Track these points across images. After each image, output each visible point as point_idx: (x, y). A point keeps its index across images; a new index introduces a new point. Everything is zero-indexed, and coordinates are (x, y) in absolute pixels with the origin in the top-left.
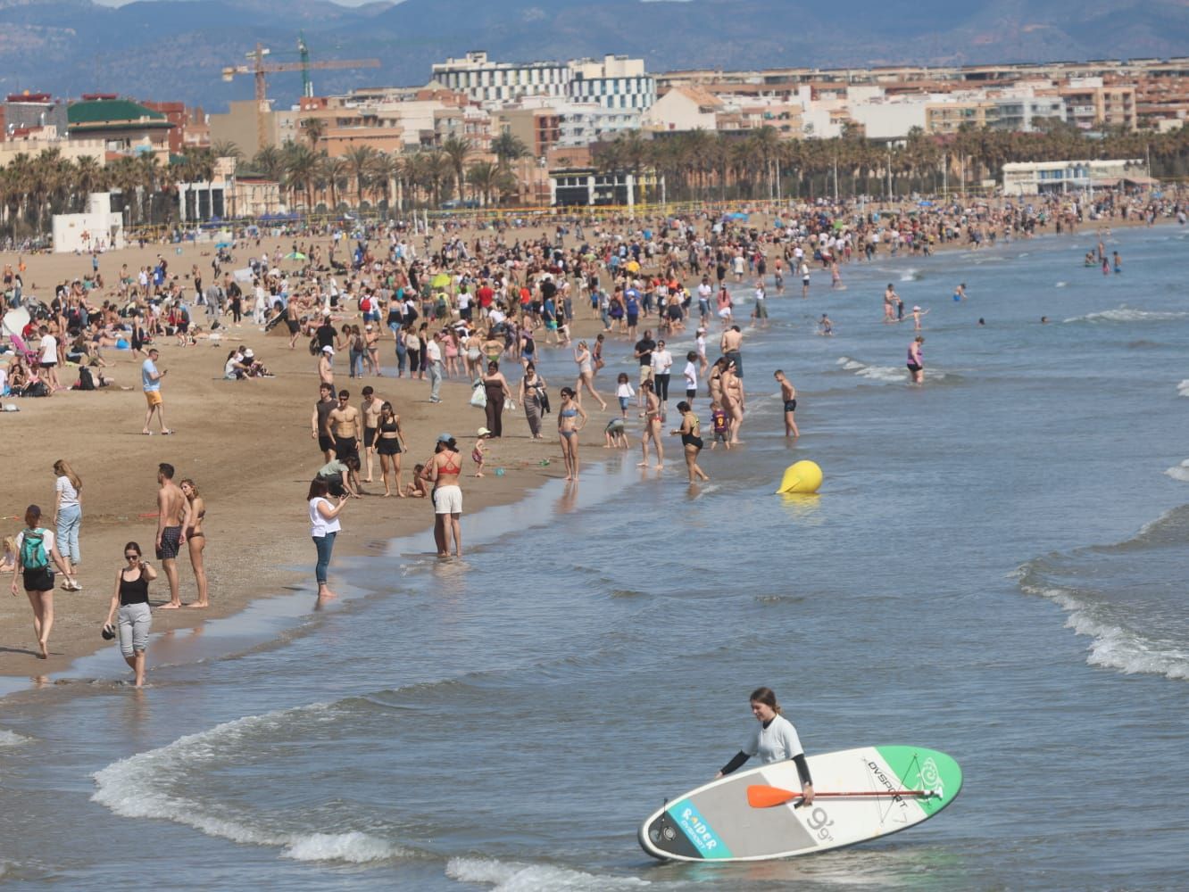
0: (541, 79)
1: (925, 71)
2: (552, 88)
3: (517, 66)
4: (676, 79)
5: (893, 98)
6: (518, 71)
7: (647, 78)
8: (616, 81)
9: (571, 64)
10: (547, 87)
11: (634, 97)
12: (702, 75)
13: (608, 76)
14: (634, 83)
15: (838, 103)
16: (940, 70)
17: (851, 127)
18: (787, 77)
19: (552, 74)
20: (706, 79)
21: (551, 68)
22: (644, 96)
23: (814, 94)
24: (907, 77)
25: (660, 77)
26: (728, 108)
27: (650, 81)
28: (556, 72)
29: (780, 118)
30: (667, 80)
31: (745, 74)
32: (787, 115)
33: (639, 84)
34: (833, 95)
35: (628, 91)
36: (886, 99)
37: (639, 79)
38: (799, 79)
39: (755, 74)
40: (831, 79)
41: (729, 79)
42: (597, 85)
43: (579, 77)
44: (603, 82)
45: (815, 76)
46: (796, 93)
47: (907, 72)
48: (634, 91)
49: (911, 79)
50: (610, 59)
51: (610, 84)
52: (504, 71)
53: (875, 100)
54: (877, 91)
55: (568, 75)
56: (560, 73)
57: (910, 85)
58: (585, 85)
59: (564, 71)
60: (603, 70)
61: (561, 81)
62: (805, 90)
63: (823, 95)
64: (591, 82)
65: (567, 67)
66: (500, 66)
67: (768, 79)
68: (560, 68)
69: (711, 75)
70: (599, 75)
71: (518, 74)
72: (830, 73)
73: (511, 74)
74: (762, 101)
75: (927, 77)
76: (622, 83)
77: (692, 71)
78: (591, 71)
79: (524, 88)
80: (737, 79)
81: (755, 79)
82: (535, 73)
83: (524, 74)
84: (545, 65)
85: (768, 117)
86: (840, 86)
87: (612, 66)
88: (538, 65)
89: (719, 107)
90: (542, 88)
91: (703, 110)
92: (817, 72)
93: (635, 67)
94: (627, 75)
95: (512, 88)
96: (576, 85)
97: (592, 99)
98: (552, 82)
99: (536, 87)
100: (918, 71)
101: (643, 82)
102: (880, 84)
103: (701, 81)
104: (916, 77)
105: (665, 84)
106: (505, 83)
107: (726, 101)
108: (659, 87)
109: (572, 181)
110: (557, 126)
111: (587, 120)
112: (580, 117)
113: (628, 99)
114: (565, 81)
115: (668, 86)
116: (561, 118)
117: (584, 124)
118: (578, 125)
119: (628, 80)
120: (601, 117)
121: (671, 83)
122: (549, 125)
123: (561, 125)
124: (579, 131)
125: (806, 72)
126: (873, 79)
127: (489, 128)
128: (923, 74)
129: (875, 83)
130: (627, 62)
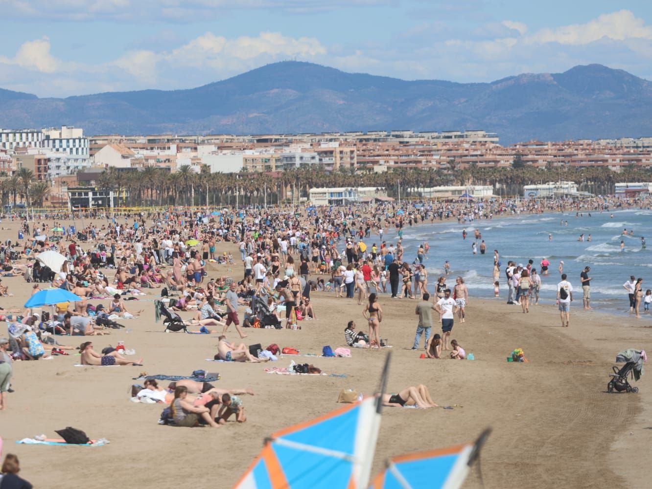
0: (27, 139)
1: (235, 137)
2: (33, 143)
3: (14, 131)
4: (100, 140)
5: (225, 152)
6: (15, 134)
7: (84, 139)
8: (68, 140)
9: (44, 131)
10: (30, 143)
11: (77, 149)
12: (114, 137)
13: (63, 138)
14: (77, 141)
15: (193, 154)
16: (242, 137)
17: (205, 168)
18: (160, 139)
19: (33, 136)
20: (116, 140)
21: (33, 133)
22: (83, 149)
23: (179, 149)
24: (225, 140)
25: (91, 138)
26: (137, 156)
27: (86, 140)
28: (35, 135)
29: (165, 162)
30: (95, 140)
31: (137, 138)
32: (169, 160)
33: (80, 142)
34: (189, 150)
35: (74, 146)
36: (221, 152)
37: (80, 139)
38: (166, 141)
39: (142, 137)
40: (183, 141)
41: (128, 140)
42: (57, 142)
43: (48, 138)
44: (61, 141)
45: (175, 139)
46: (169, 148)
47: (225, 137)
48: (77, 146)
49: (227, 142)
50: (64, 128)
51: (64, 142)
52: (7, 134)
53: (213, 153)
54: (213, 148)
55: (42, 137)
56: (38, 136)
57: (226, 145)
58: (51, 142)
59: (40, 134)
60: (60, 134)
61: (38, 140)
62: (173, 147)
63: (184, 150)
64: (54, 140)
65: (41, 133)
66: (5, 131)
67: (149, 140)
68: (38, 133)
69: (119, 138)
70: (58, 137)
71: (15, 135)
72: (184, 138)
73: (11, 135)
74: (156, 152)
75: (236, 141)
76: (71, 141)
77: (108, 135)
78: (54, 134)
79: (18, 143)
80: (133, 140)
81: (142, 140)
82: (24, 135)
83: (18, 135)
84: (29, 131)
85: (158, 161)
86: (193, 145)
87: (65, 132)
88: (26, 131)
89: (132, 156)
90: (27, 144)
91: (124, 157)
92: (176, 137)
93: (78, 133)
94: (74, 137)
95: (11, 143)
96: (46, 142)
97: (54, 150)
98: (33, 140)
99: (25, 143)
100: (231, 137)
101: (82, 141)
102: (215, 144)
103: (113, 141)
104: (229, 141)
105: (93, 142)
106: (8, 141)
107: (136, 152)
108: (90, 144)
109: (80, 194)
110: (47, 164)
111: (63, 161)
112: (58, 159)
113: (74, 150)
114: (40, 140)
115: (96, 143)
116: (49, 160)
117: (61, 163)
118: (58, 164)
119: (74, 140)
120: (69, 160)
121: (97, 142)
122: (43, 164)
123: (49, 164)
124: (58, 167)
125: (170, 138)
126: (206, 142)
127: (11, 164)
128: (234, 139)
129: (210, 144)
130: (73, 130)
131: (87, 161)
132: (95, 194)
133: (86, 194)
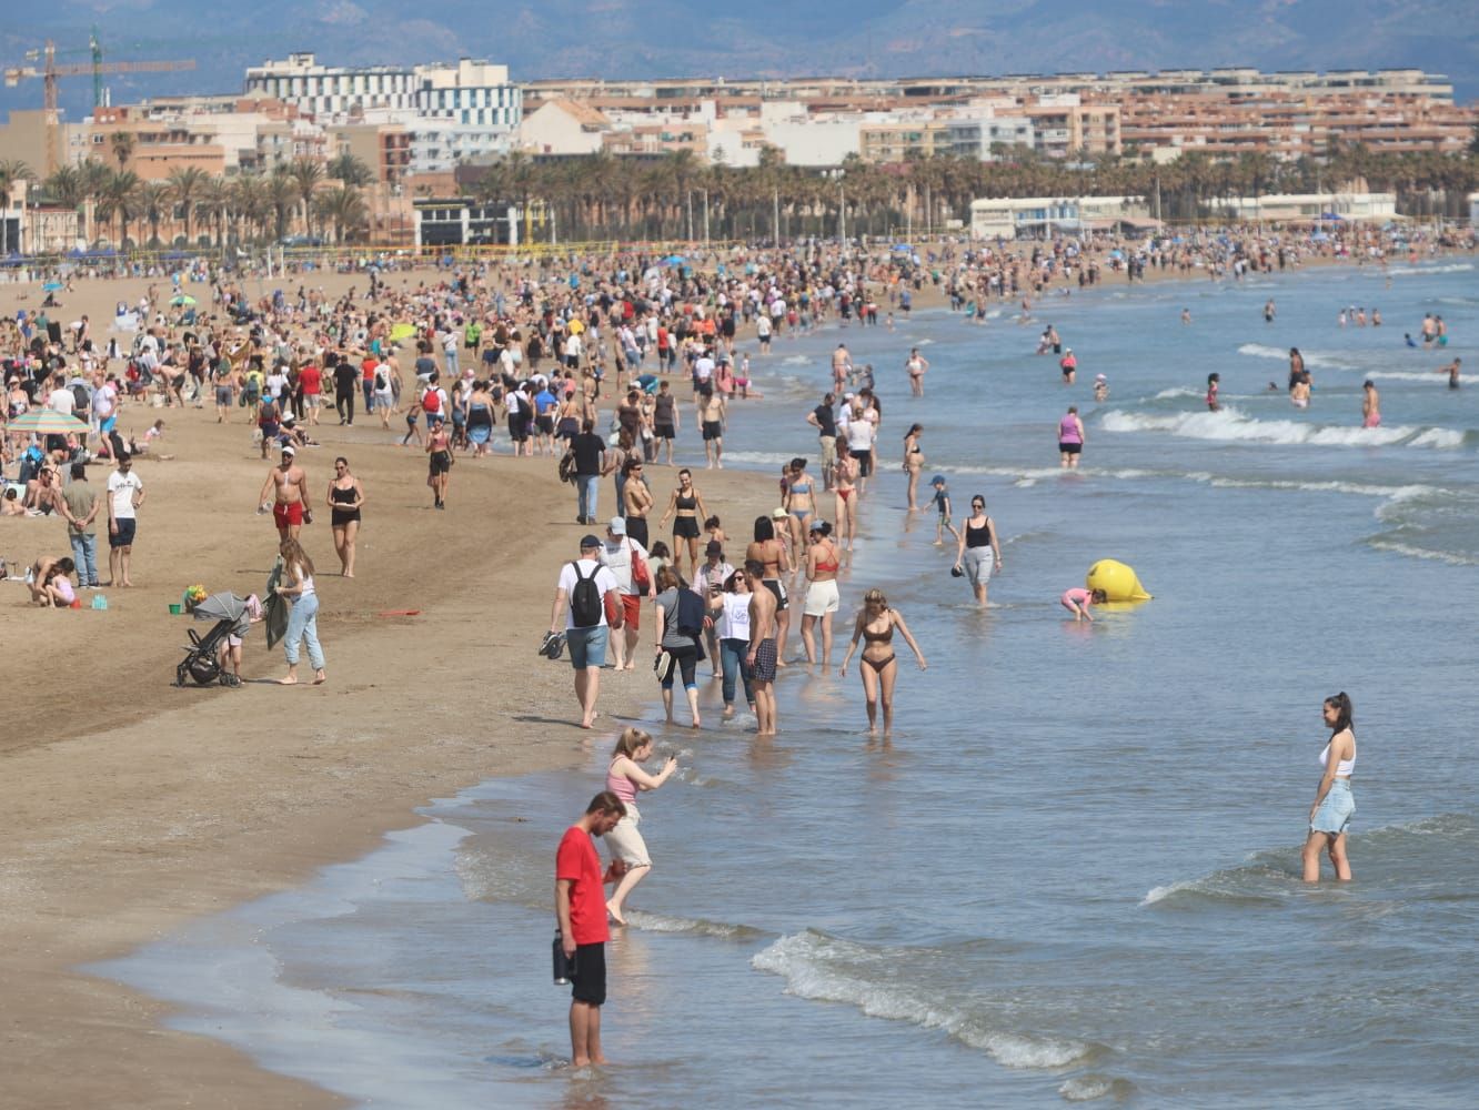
0: (381, 88)
1: (855, 84)
2: (394, 99)
3: (352, 71)
4: (547, 90)
5: (820, 117)
6: (352, 77)
7: (511, 89)
8: (473, 92)
9: (418, 70)
10: (388, 98)
11: (495, 112)
12: (579, 85)
13: (462, 86)
14: (495, 93)
15: (750, 123)
16: (873, 84)
17: (769, 152)
18: (683, 89)
19: (393, 81)
20: (584, 90)
21: (393, 75)
22: (507, 111)
23: (720, 111)
24: (832, 91)
25: (526, 86)
26: (616, 128)
27: (515, 92)
28: (399, 79)
29: (681, 139)
30: (536, 91)
31: (632, 85)
32: (689, 136)
33: (501, 94)
34: (744, 112)
35: (488, 104)
36: (812, 118)
37: (501, 89)
38: (699, 92)
39: (644, 84)
40: (738, 93)
41: (612, 90)
42: (449, 95)
43: (428, 86)
44: (457, 92)
45: (720, 89)
46: (698, 109)
47: (832, 84)
48: (495, 104)
49: (836, 94)
50: (465, 65)
51: (465, 95)
52: (336, 78)
53: (795, 119)
54: (798, 109)
55: (413, 84)
56: (405, 81)
57: (836, 101)
58: (435, 95)
59: (409, 78)
60: (457, 77)
61: (405, 91)
62: (708, 106)
63: (731, 113)
64: (442, 92)
65: (413, 74)
66: (331, 71)
67: (660, 92)
68: (405, 75)
69: (591, 85)
70: (452, 84)
71: (352, 81)
72: (738, 86)
73: (344, 81)
74: (658, 119)
75: (857, 92)
76: (481, 94)
78: (442, 78)
79: (359, 99)
80: (622, 91)
81: (644, 91)
82: (373, 80)
83: (359, 81)
84: (385, 70)
85: (666, 139)
86: (753, 101)
87: (468, 73)
88: (377, 70)
89: (605, 126)
90: (381, 99)
91: (585, 129)
92: (721, 84)
93: (497, 74)
94: (487, 85)
95: (344, 98)
96: (424, 95)
97: (442, 113)
98: (394, 91)
99: (374, 98)
100: (846, 84)
101: (506, 92)
102: (802, 100)
103: (577, 93)
104: (843, 92)
105: (533, 95)
106: (336, 92)
107: (615, 118)
108: (525, 99)
109: (441, 214)
110: (406, 146)
111: (444, 139)
112: (434, 135)
113: (488, 114)
114: (410, 91)
115: (537, 98)
116: (412, 137)
117: (440, 144)
118: (433, 146)
119: (488, 91)
120: (458, 136)
121: (542, 95)
122: (397, 147)
123: (412, 145)
124: (434, 153)
125: (707, 84)
126: (789, 94)
127: (324, 148)
128: (852, 88)
129: (794, 99)
130: (487, 68)
131: (499, 139)
132: (474, 214)
133: (456, 214)
